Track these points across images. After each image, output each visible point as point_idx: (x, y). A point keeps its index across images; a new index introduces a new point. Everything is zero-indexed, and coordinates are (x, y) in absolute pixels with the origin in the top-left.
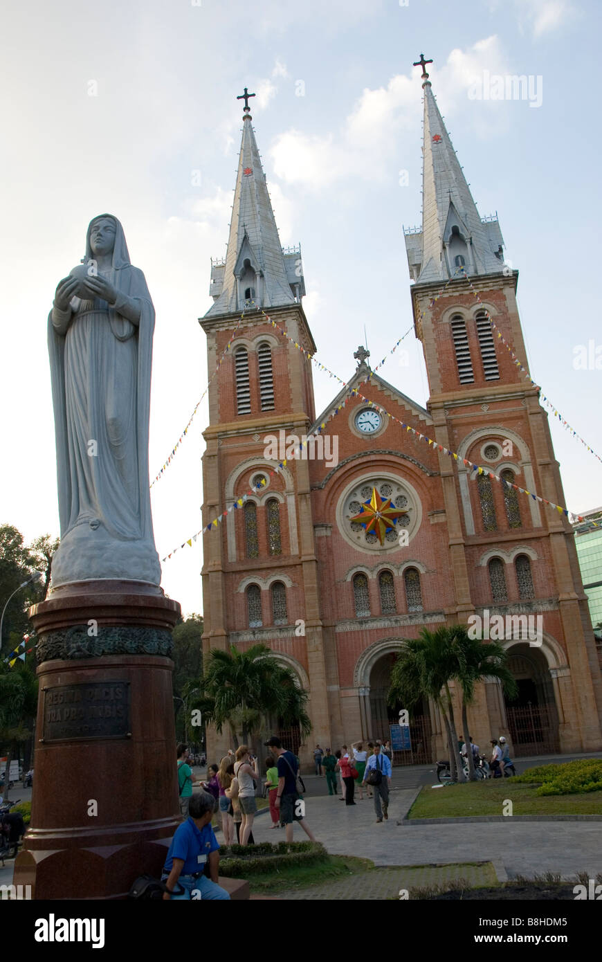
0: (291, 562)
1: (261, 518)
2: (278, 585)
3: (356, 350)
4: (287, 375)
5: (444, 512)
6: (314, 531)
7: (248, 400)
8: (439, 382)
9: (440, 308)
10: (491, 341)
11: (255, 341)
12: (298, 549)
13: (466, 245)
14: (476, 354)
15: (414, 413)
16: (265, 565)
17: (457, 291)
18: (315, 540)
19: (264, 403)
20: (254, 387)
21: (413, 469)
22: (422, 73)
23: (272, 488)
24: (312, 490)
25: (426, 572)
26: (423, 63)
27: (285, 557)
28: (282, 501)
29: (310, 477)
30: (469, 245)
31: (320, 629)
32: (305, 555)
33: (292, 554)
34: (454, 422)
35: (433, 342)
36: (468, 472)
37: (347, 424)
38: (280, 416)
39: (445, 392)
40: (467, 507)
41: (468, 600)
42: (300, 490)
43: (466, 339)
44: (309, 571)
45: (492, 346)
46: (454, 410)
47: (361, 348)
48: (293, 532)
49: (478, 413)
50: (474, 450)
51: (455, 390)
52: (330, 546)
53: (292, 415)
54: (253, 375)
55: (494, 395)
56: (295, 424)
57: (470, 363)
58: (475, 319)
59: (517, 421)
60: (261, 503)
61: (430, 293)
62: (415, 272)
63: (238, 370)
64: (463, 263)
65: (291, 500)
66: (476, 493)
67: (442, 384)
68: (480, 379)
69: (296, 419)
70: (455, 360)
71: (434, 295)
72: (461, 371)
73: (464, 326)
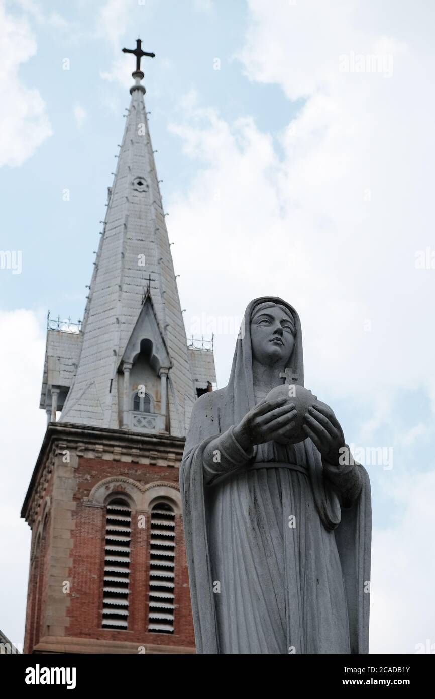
8: (64, 613)
9: (92, 476)
10: (171, 559)
13: (159, 377)
14: (141, 576)
17: (130, 455)
22: (134, 69)
26: (139, 53)
30: (164, 379)
35: (67, 535)
39: (69, 635)
43: (126, 544)
45: (171, 569)
51: (89, 635)
57: (125, 591)
58: (150, 512)
61: (82, 445)
62: (55, 398)
64: (147, 411)
67: (68, 618)
68: (139, 625)
70: (100, 577)
71: (87, 449)
72: (107, 601)
73: (129, 519)
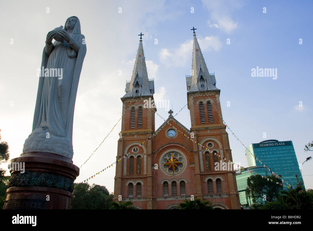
0: (144, 177)
1: (135, 162)
2: (139, 184)
3: (169, 111)
4: (147, 117)
5: (194, 163)
6: (152, 167)
7: (134, 124)
8: (195, 122)
9: (196, 99)
10: (211, 110)
11: (138, 106)
12: (146, 173)
14: (206, 114)
15: (186, 131)
16: (135, 177)
17: (202, 95)
18: (152, 170)
19: (139, 125)
20: (136, 120)
21: (185, 149)
22: (193, 32)
23: (139, 152)
24: (152, 154)
25: (187, 183)
26: (194, 29)
27: (142, 175)
28: (142, 157)
29: (152, 150)
30: (205, 81)
31: (151, 199)
32: (148, 175)
33: (144, 174)
34: (198, 135)
35: (193, 110)
36: (202, 151)
37: (165, 134)
38: (144, 130)
39: (196, 125)
40: (202, 162)
41: (200, 192)
42: (148, 153)
43: (203, 109)
44: (149, 180)
45: (212, 112)
46: (199, 131)
47: (171, 110)
48: (145, 167)
49: (206, 133)
50: (205, 144)
51: (199, 125)
52: (157, 172)
53: (147, 130)
54: (136, 116)
55: (212, 127)
56: (148, 132)
57: (204, 117)
58: (206, 103)
59: (218, 136)
60: (135, 157)
61: (193, 95)
62: (189, 88)
63: (132, 114)
64: (204, 87)
65: (145, 157)
66: (205, 158)
68: (207, 122)
69: (149, 131)
70: (200, 116)
71: (194, 95)
72: (202, 119)
73: (203, 105)
